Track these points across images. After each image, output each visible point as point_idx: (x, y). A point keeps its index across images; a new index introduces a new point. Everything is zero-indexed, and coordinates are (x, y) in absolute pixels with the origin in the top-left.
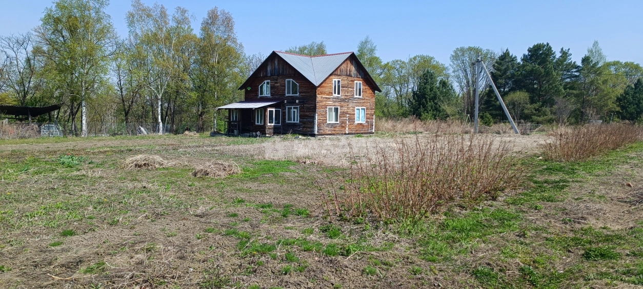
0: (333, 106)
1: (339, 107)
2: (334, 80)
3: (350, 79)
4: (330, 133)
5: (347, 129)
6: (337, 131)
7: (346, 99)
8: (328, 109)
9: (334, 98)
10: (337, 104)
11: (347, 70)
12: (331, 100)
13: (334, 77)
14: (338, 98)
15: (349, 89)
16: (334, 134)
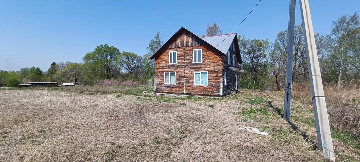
0: (170, 71)
1: (175, 72)
2: (170, 52)
3: (187, 49)
4: (167, 91)
5: (185, 90)
6: (174, 90)
7: (182, 65)
8: (164, 74)
9: (170, 66)
10: (172, 70)
11: (183, 42)
12: (167, 67)
13: (170, 50)
14: (173, 65)
15: (186, 57)
16: (171, 93)
